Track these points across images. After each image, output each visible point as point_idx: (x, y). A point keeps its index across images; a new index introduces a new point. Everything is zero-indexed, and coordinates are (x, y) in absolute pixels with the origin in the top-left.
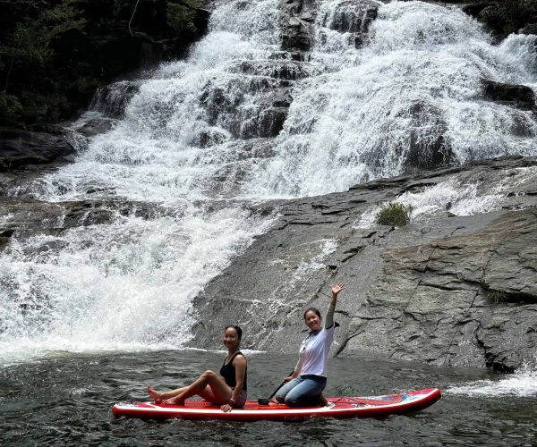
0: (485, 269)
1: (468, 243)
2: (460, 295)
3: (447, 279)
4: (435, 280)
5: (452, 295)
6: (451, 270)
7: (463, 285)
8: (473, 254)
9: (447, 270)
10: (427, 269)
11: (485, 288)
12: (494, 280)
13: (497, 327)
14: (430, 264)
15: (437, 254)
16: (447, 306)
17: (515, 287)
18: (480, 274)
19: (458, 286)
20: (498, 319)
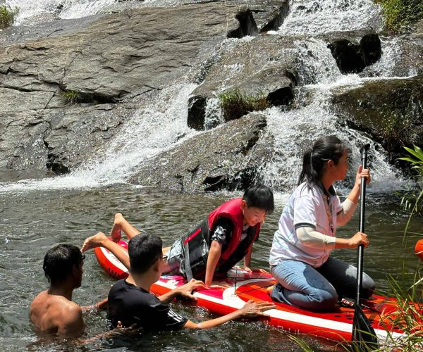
0: (66, 70)
1: (56, 44)
2: (36, 95)
3: (27, 80)
4: (16, 82)
5: (29, 96)
6: (34, 71)
7: (42, 87)
8: (58, 55)
9: (29, 71)
10: (10, 70)
11: (62, 88)
12: (72, 80)
13: (65, 128)
14: (12, 66)
15: (22, 55)
16: (21, 108)
17: (91, 87)
18: (60, 75)
19: (37, 87)
20: (66, 120)
